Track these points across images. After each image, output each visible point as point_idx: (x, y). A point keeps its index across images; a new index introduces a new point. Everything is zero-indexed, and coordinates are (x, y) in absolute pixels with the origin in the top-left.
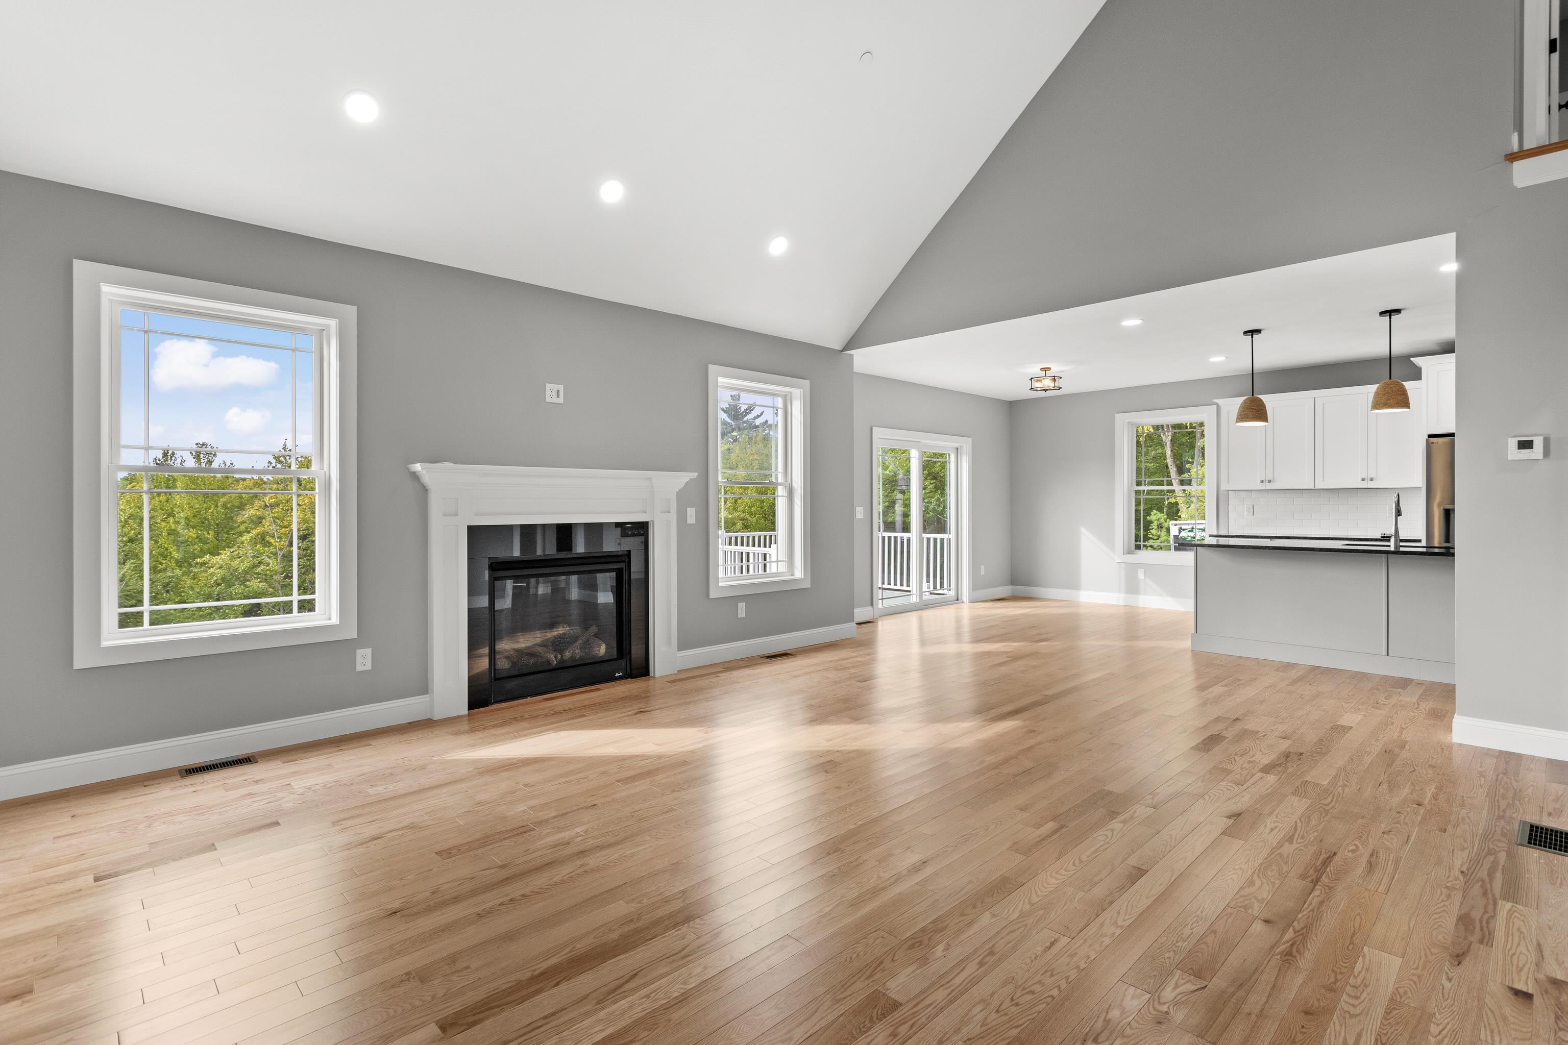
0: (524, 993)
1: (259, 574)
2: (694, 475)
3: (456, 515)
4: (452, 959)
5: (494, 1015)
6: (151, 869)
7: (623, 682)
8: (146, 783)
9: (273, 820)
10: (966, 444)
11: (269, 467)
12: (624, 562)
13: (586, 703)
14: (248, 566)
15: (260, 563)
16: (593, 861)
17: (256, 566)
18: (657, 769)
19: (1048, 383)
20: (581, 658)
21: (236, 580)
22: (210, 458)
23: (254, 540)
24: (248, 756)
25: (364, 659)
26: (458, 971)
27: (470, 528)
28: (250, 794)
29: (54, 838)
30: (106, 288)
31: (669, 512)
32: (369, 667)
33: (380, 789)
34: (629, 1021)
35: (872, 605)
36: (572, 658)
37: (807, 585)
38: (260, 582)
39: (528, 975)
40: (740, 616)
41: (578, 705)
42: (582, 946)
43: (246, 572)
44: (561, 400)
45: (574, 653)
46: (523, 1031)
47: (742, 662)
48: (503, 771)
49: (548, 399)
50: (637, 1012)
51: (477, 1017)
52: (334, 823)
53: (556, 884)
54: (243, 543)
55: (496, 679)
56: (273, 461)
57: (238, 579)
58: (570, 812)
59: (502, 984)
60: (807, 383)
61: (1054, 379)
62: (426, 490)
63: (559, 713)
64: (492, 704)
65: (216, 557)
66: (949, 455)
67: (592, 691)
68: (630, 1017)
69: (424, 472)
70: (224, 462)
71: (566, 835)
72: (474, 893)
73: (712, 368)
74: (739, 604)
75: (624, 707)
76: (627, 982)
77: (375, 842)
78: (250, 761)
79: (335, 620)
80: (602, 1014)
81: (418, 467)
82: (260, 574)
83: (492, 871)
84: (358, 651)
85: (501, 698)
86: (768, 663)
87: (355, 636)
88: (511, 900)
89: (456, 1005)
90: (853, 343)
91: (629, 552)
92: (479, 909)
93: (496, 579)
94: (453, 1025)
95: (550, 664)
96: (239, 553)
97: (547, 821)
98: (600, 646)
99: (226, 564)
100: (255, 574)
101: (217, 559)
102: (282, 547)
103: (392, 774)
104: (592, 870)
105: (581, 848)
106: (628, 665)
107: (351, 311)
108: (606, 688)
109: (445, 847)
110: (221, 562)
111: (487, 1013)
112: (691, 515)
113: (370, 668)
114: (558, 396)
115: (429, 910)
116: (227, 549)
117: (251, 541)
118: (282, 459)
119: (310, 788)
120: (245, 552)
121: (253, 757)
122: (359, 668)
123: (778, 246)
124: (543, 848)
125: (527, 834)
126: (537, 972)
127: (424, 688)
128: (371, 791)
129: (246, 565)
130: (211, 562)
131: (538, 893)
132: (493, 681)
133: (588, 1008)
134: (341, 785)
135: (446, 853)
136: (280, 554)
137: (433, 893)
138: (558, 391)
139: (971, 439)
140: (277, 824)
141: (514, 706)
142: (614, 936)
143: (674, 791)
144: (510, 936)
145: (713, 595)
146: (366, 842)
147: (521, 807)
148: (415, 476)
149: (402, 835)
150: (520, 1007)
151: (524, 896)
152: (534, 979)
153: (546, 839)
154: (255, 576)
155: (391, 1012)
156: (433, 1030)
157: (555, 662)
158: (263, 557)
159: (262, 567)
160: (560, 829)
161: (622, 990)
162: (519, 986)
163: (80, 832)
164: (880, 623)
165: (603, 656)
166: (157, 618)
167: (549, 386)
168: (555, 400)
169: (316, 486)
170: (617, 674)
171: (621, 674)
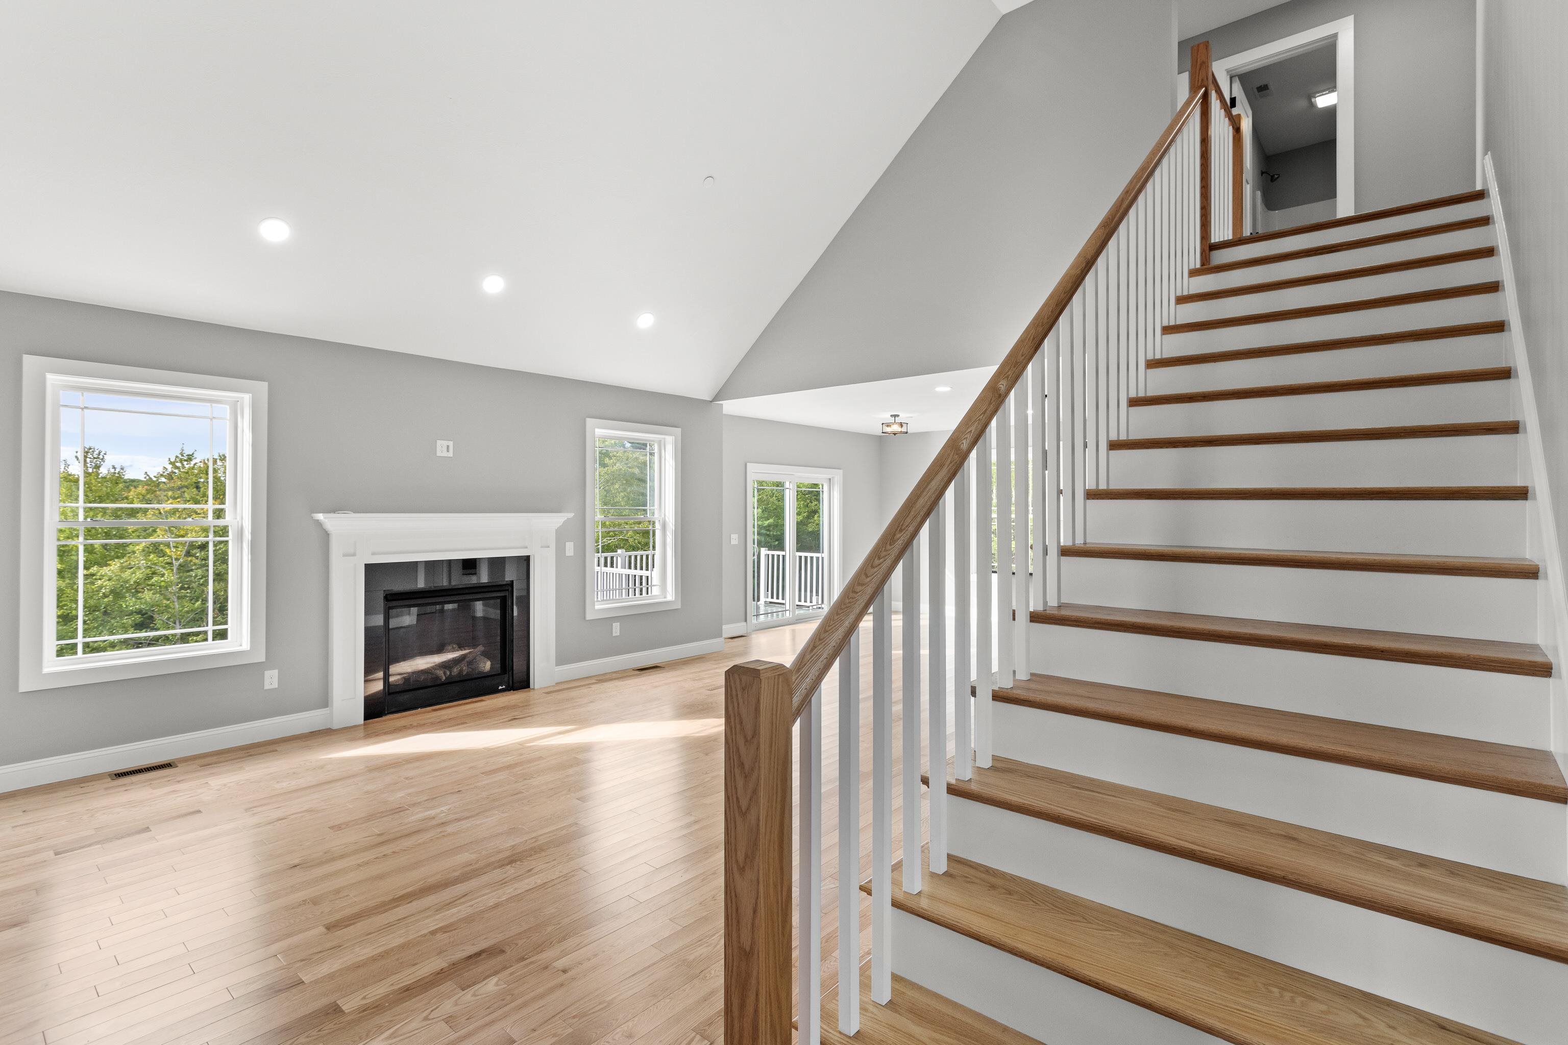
0: (387, 907)
1: (152, 585)
2: (571, 515)
3: (354, 555)
4: (338, 891)
5: (362, 921)
6: (100, 846)
7: (504, 694)
8: (82, 785)
9: (196, 809)
10: (838, 476)
11: (164, 472)
12: (508, 590)
13: (470, 712)
14: (141, 577)
15: (154, 573)
16: (450, 829)
17: (149, 578)
18: (516, 764)
19: (896, 428)
20: (468, 674)
21: (127, 592)
22: (98, 462)
23: (147, 549)
24: (169, 762)
25: (271, 679)
26: (340, 898)
27: (366, 565)
28: (174, 791)
29: (13, 827)
30: (51, 378)
31: (549, 547)
32: (275, 685)
33: (284, 784)
34: (456, 919)
35: (746, 621)
36: (460, 676)
37: (678, 606)
38: (153, 594)
39: (391, 898)
40: (614, 634)
41: (462, 714)
42: (431, 880)
43: (137, 583)
44: (451, 454)
45: (461, 671)
46: (384, 927)
47: (614, 675)
48: (390, 768)
49: (439, 454)
50: (463, 914)
51: (352, 922)
52: (247, 810)
53: (420, 844)
54: (134, 552)
55: (390, 694)
56: (169, 467)
57: (128, 590)
58: (438, 797)
59: (371, 903)
60: (678, 431)
61: (901, 425)
62: (328, 534)
63: (444, 721)
64: (386, 715)
65: (105, 568)
66: (823, 486)
67: (473, 702)
68: (457, 917)
69: (326, 521)
70: (114, 468)
71: (432, 813)
72: (355, 852)
73: (590, 421)
74: (614, 624)
75: (501, 715)
76: (459, 899)
77: (280, 822)
78: (171, 766)
79: (246, 646)
80: (437, 917)
81: (320, 516)
82: (154, 585)
83: (373, 837)
84: (266, 672)
85: (393, 710)
86: (637, 675)
87: (263, 659)
88: (384, 855)
89: (338, 916)
90: (719, 396)
91: (512, 582)
92: (359, 862)
93: (390, 608)
94: (334, 926)
95: (441, 680)
96: (130, 563)
97: (419, 803)
98: (485, 663)
99: (116, 576)
100: (148, 585)
101: (105, 570)
102: (179, 557)
103: (294, 773)
104: (449, 834)
105: (443, 821)
106: (511, 678)
107: (263, 386)
108: (489, 699)
109: (336, 823)
110: (109, 574)
111: (359, 919)
112: (570, 549)
113: (277, 686)
114: (448, 451)
115: (321, 863)
116: (116, 560)
117: (143, 551)
118: (179, 464)
119: (225, 785)
120: (137, 562)
121: (174, 762)
122: (267, 687)
123: (645, 321)
124: (413, 822)
125: (402, 813)
126: (396, 897)
127: (325, 702)
128: (277, 786)
129: (139, 575)
130: (99, 574)
131: (405, 850)
132: (387, 694)
133: (430, 913)
134: (251, 782)
135: (337, 828)
136: (176, 564)
137: (325, 853)
138: (448, 446)
139: (842, 471)
140: (199, 812)
141: (405, 717)
142: (457, 874)
143: (525, 779)
144: (381, 877)
145: (589, 617)
146: (273, 822)
147: (400, 794)
148: (319, 524)
149: (302, 816)
150: (384, 915)
151: (394, 852)
152: (394, 900)
153: (416, 816)
154: (148, 588)
155: (292, 922)
156: (322, 929)
157: (444, 678)
158: (157, 568)
159: (155, 579)
160: (428, 809)
161: (455, 903)
162: (384, 904)
163: (34, 822)
164: (754, 636)
165: (488, 672)
166: (90, 648)
167: (439, 443)
168: (445, 454)
169: (230, 533)
170: (500, 688)
171: (504, 687)
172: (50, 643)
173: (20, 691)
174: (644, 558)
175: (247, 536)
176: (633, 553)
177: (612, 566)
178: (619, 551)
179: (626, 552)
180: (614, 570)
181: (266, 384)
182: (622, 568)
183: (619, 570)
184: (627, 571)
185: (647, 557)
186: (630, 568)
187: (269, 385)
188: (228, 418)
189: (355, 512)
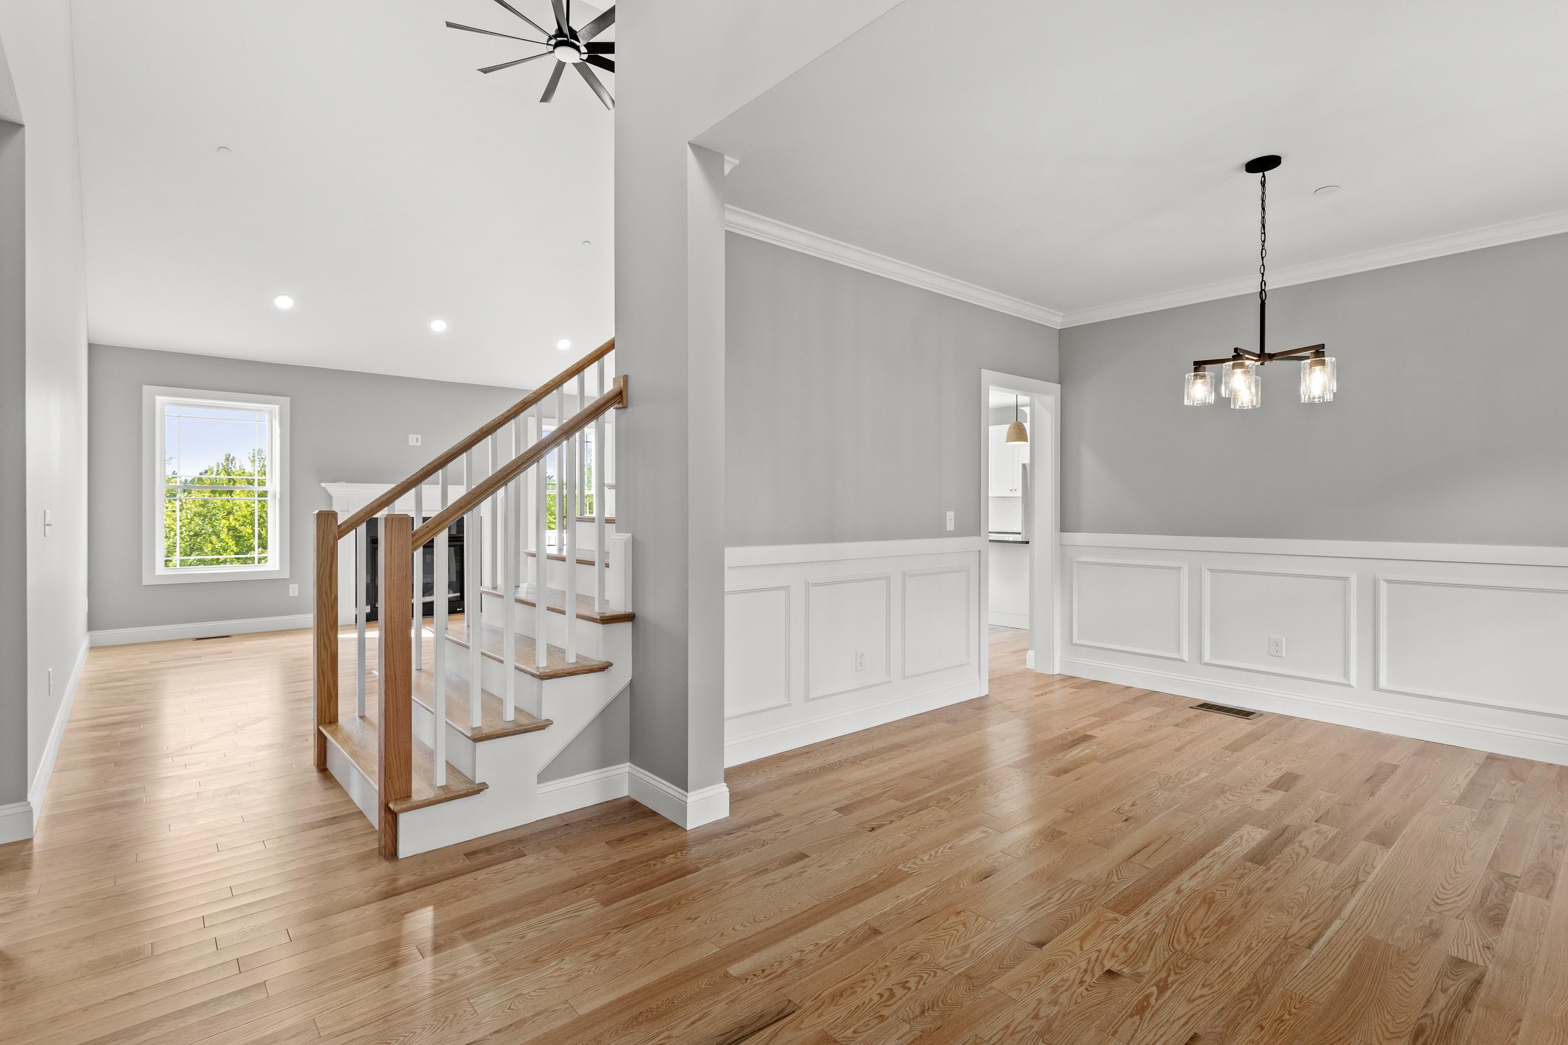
8: (176, 642)
24: (228, 634)
25: (294, 590)
30: (159, 399)
32: (296, 594)
44: (419, 444)
49: (410, 444)
62: (332, 497)
69: (330, 488)
78: (228, 637)
79: (277, 568)
81: (323, 485)
84: (290, 585)
87: (288, 577)
107: (287, 401)
114: (417, 442)
121: (231, 635)
122: (291, 594)
138: (417, 439)
148: (324, 490)
166: (183, 563)
167: (410, 436)
168: (415, 444)
169: (269, 495)
170: (458, 609)
172: (160, 557)
173: (143, 584)
175: (278, 496)
181: (288, 399)
187: (291, 400)
188: (267, 421)
189: (347, 482)
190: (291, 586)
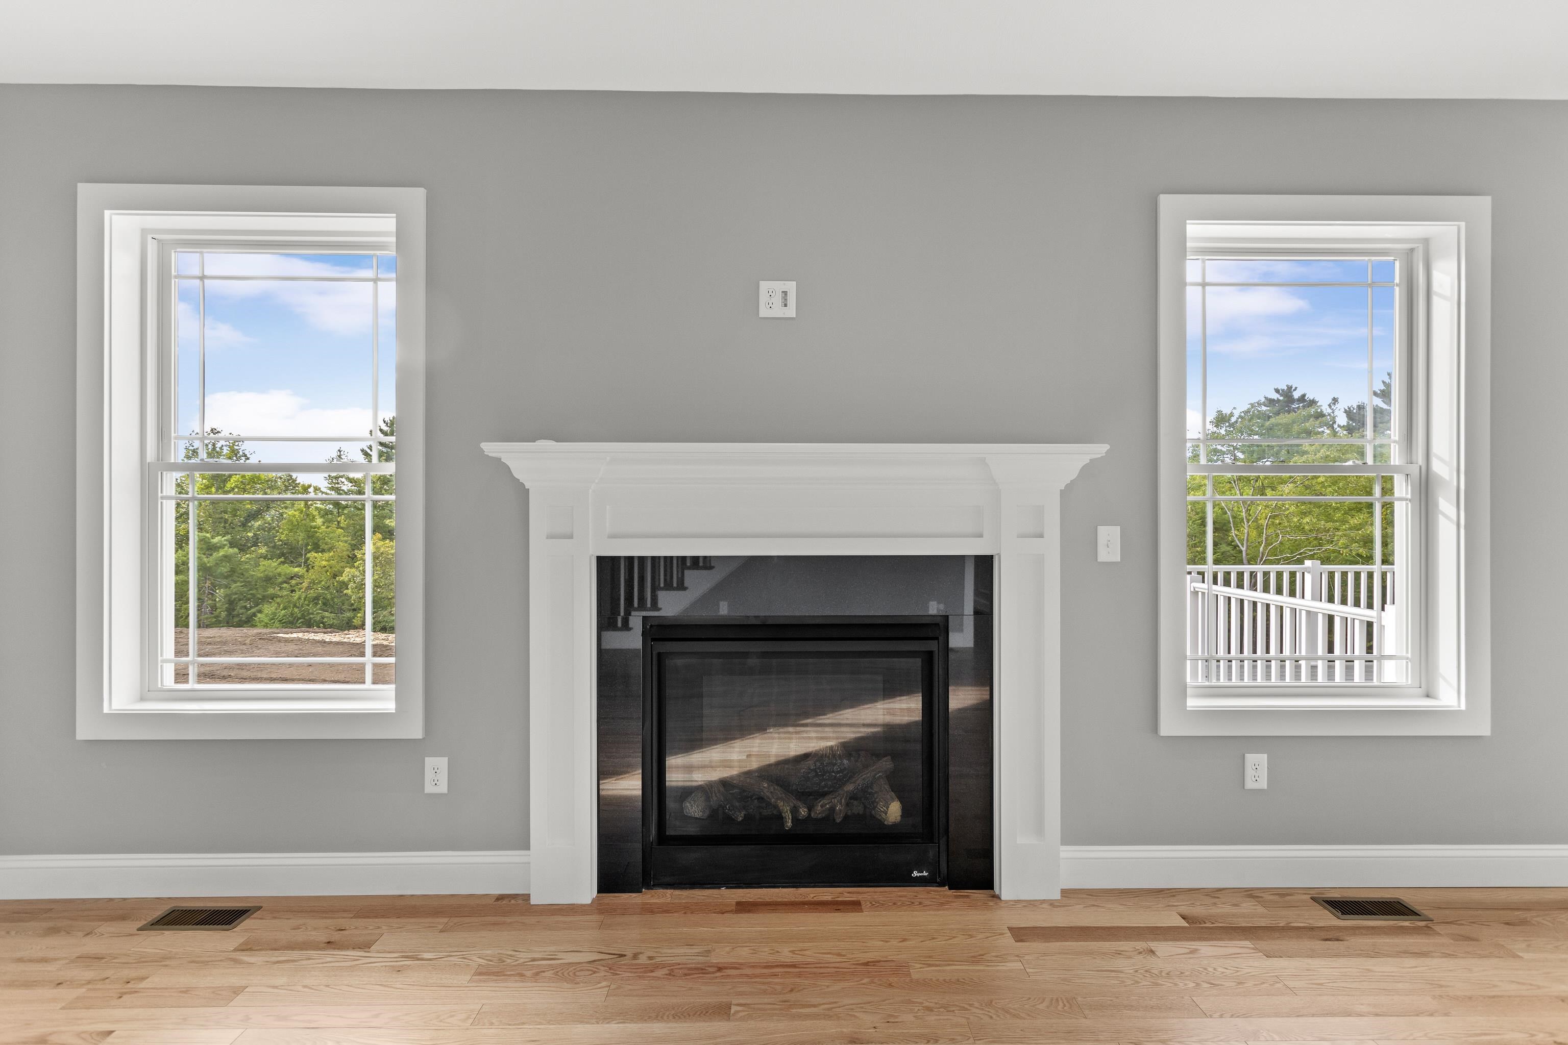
3: (577, 537)
7: (922, 892)
12: (932, 638)
20: (844, 822)
25: (436, 775)
27: (600, 560)
31: (1041, 536)
36: (829, 818)
37: (1480, 727)
40: (1252, 785)
44: (791, 312)
45: (832, 809)
49: (764, 312)
60: (1482, 206)
62: (524, 493)
64: (647, 888)
69: (517, 459)
74: (1249, 756)
84: (427, 760)
87: (420, 735)
93: (659, 654)
95: (781, 825)
98: (890, 803)
106: (944, 855)
107: (418, 195)
108: (881, 898)
112: (1109, 543)
113: (445, 791)
114: (785, 304)
122: (429, 789)
138: (785, 293)
145: (1167, 728)
157: (791, 822)
165: (895, 825)
167: (764, 286)
168: (779, 312)
170: (915, 874)
171: (925, 874)
174: (1363, 577)
176: (1338, 569)
177: (1292, 593)
178: (1308, 563)
179: (1322, 564)
180: (1296, 601)
181: (425, 193)
182: (1313, 599)
183: (1306, 603)
184: (1325, 607)
185: (1370, 575)
186: (1331, 599)
187: (433, 195)
189: (557, 440)
190: (430, 762)
